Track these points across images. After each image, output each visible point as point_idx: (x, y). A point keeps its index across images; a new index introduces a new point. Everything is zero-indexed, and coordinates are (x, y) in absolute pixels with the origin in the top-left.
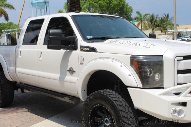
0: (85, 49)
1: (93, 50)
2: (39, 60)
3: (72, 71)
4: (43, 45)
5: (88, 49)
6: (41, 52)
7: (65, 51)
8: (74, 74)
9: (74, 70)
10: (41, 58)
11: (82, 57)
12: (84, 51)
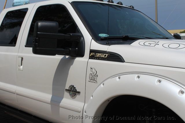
0: (98, 55)
1: (115, 58)
2: (19, 70)
3: (73, 92)
4: (26, 46)
5: (105, 56)
6: (22, 58)
7: (61, 57)
8: (78, 96)
9: (78, 91)
10: (21, 67)
11: (94, 69)
12: (96, 59)
